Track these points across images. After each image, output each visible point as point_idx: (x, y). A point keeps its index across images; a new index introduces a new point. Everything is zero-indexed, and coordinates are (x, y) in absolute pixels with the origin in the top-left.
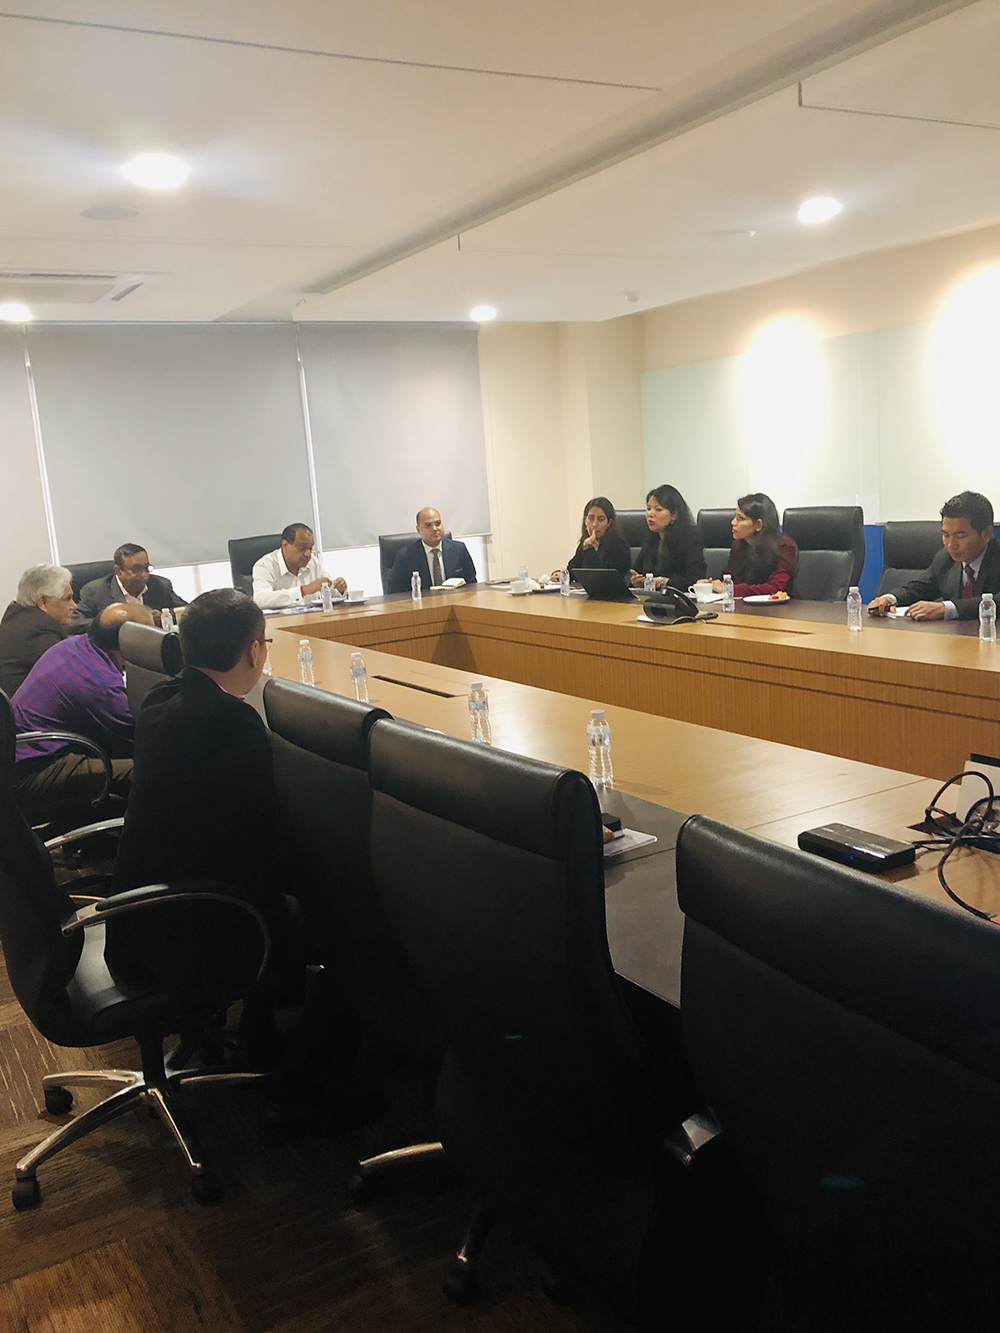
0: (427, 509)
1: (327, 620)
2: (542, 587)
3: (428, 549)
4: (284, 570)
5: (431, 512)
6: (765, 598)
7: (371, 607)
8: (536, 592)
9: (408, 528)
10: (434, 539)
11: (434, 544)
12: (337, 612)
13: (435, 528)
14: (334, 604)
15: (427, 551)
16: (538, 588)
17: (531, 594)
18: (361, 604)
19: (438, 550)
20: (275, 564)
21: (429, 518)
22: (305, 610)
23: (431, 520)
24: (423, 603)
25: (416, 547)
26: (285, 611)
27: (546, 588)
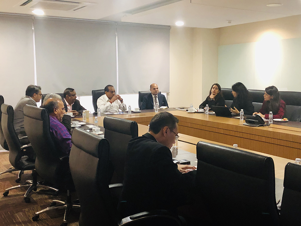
0: (154, 84)
2: (198, 111)
3: (153, 96)
5: (155, 85)
6: (280, 120)
8: (196, 112)
9: (147, 89)
10: (156, 93)
11: (155, 95)
13: (156, 90)
15: (153, 97)
16: (197, 111)
17: (194, 113)
19: (157, 97)
21: (154, 87)
23: (155, 87)
25: (150, 96)
27: (199, 111)
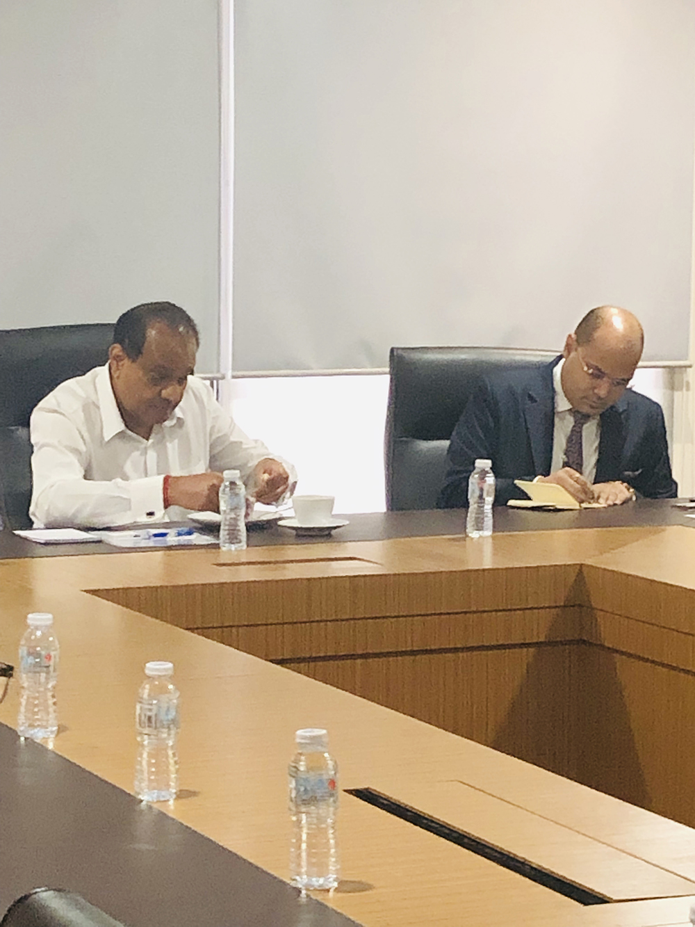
1: (225, 576)
4: (113, 423)
7: (351, 549)
12: (258, 554)
14: (253, 527)
18: (324, 534)
20: (91, 408)
22: (172, 539)
24: (496, 549)
26: (114, 538)
